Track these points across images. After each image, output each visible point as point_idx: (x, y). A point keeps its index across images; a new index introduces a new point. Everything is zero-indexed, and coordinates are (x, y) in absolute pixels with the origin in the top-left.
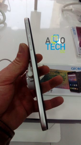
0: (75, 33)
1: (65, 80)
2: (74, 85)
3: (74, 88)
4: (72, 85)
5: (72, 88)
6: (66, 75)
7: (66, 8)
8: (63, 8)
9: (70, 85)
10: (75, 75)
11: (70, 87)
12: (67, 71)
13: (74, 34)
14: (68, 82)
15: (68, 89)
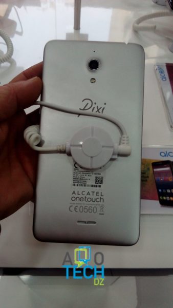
0: (165, 78)
1: (147, 179)
2: (169, 191)
3: (168, 198)
4: (164, 191)
5: (165, 198)
6: (148, 169)
7: (142, 24)
8: (136, 25)
9: (160, 190)
10: (168, 169)
11: (160, 194)
12: (150, 160)
13: (162, 79)
14: (155, 184)
15: (155, 199)
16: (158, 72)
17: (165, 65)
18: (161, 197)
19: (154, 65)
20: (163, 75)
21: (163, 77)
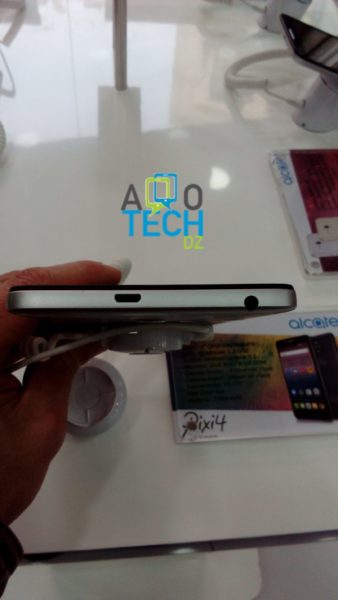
0: (290, 179)
1: (270, 372)
2: (309, 392)
3: (308, 405)
4: (301, 393)
5: (302, 406)
6: (271, 354)
9: (294, 392)
10: (305, 351)
11: (295, 399)
12: (273, 337)
14: (283, 380)
15: (287, 409)
16: (276, 166)
17: (288, 152)
18: (296, 405)
19: (270, 155)
20: (285, 173)
21: (287, 178)
